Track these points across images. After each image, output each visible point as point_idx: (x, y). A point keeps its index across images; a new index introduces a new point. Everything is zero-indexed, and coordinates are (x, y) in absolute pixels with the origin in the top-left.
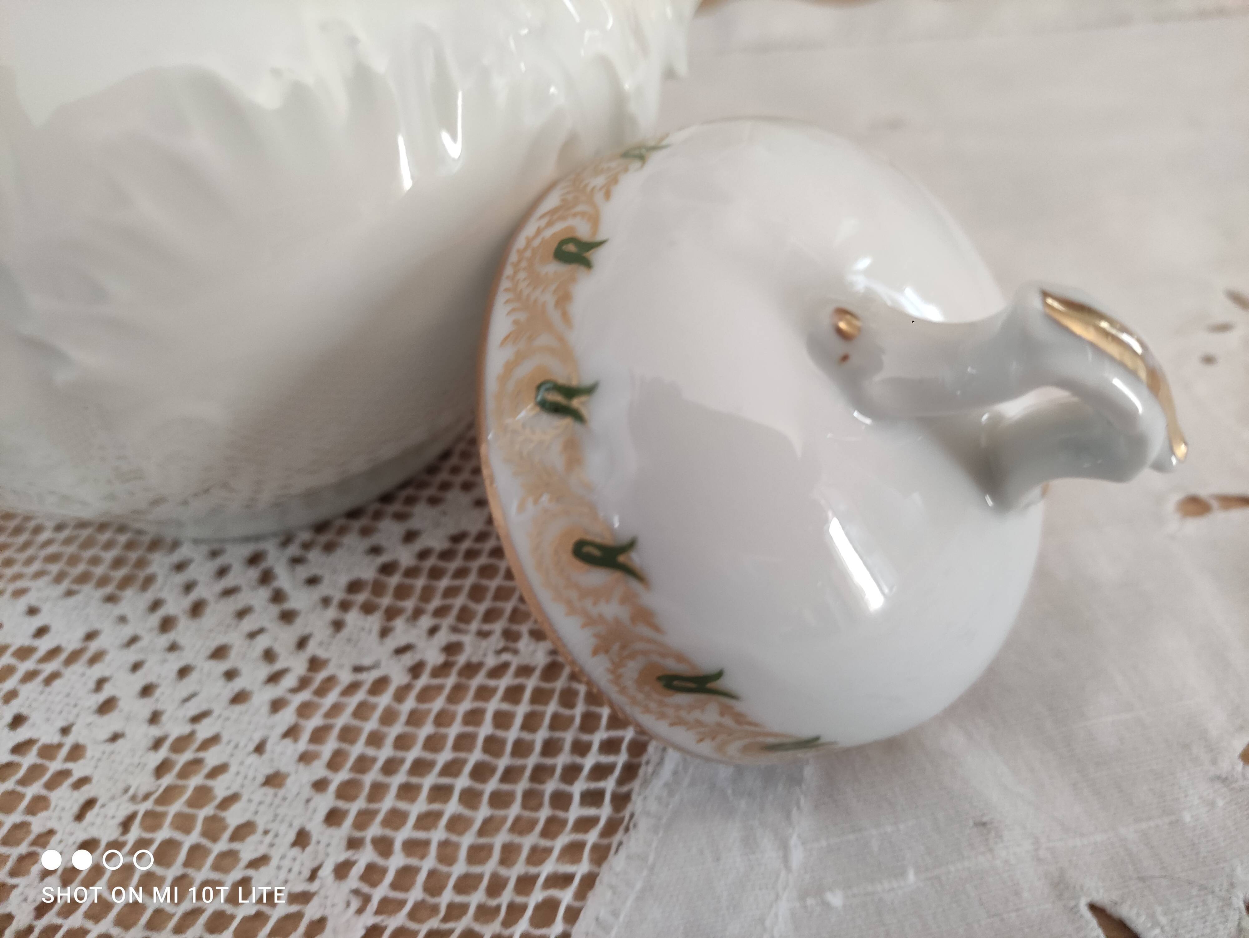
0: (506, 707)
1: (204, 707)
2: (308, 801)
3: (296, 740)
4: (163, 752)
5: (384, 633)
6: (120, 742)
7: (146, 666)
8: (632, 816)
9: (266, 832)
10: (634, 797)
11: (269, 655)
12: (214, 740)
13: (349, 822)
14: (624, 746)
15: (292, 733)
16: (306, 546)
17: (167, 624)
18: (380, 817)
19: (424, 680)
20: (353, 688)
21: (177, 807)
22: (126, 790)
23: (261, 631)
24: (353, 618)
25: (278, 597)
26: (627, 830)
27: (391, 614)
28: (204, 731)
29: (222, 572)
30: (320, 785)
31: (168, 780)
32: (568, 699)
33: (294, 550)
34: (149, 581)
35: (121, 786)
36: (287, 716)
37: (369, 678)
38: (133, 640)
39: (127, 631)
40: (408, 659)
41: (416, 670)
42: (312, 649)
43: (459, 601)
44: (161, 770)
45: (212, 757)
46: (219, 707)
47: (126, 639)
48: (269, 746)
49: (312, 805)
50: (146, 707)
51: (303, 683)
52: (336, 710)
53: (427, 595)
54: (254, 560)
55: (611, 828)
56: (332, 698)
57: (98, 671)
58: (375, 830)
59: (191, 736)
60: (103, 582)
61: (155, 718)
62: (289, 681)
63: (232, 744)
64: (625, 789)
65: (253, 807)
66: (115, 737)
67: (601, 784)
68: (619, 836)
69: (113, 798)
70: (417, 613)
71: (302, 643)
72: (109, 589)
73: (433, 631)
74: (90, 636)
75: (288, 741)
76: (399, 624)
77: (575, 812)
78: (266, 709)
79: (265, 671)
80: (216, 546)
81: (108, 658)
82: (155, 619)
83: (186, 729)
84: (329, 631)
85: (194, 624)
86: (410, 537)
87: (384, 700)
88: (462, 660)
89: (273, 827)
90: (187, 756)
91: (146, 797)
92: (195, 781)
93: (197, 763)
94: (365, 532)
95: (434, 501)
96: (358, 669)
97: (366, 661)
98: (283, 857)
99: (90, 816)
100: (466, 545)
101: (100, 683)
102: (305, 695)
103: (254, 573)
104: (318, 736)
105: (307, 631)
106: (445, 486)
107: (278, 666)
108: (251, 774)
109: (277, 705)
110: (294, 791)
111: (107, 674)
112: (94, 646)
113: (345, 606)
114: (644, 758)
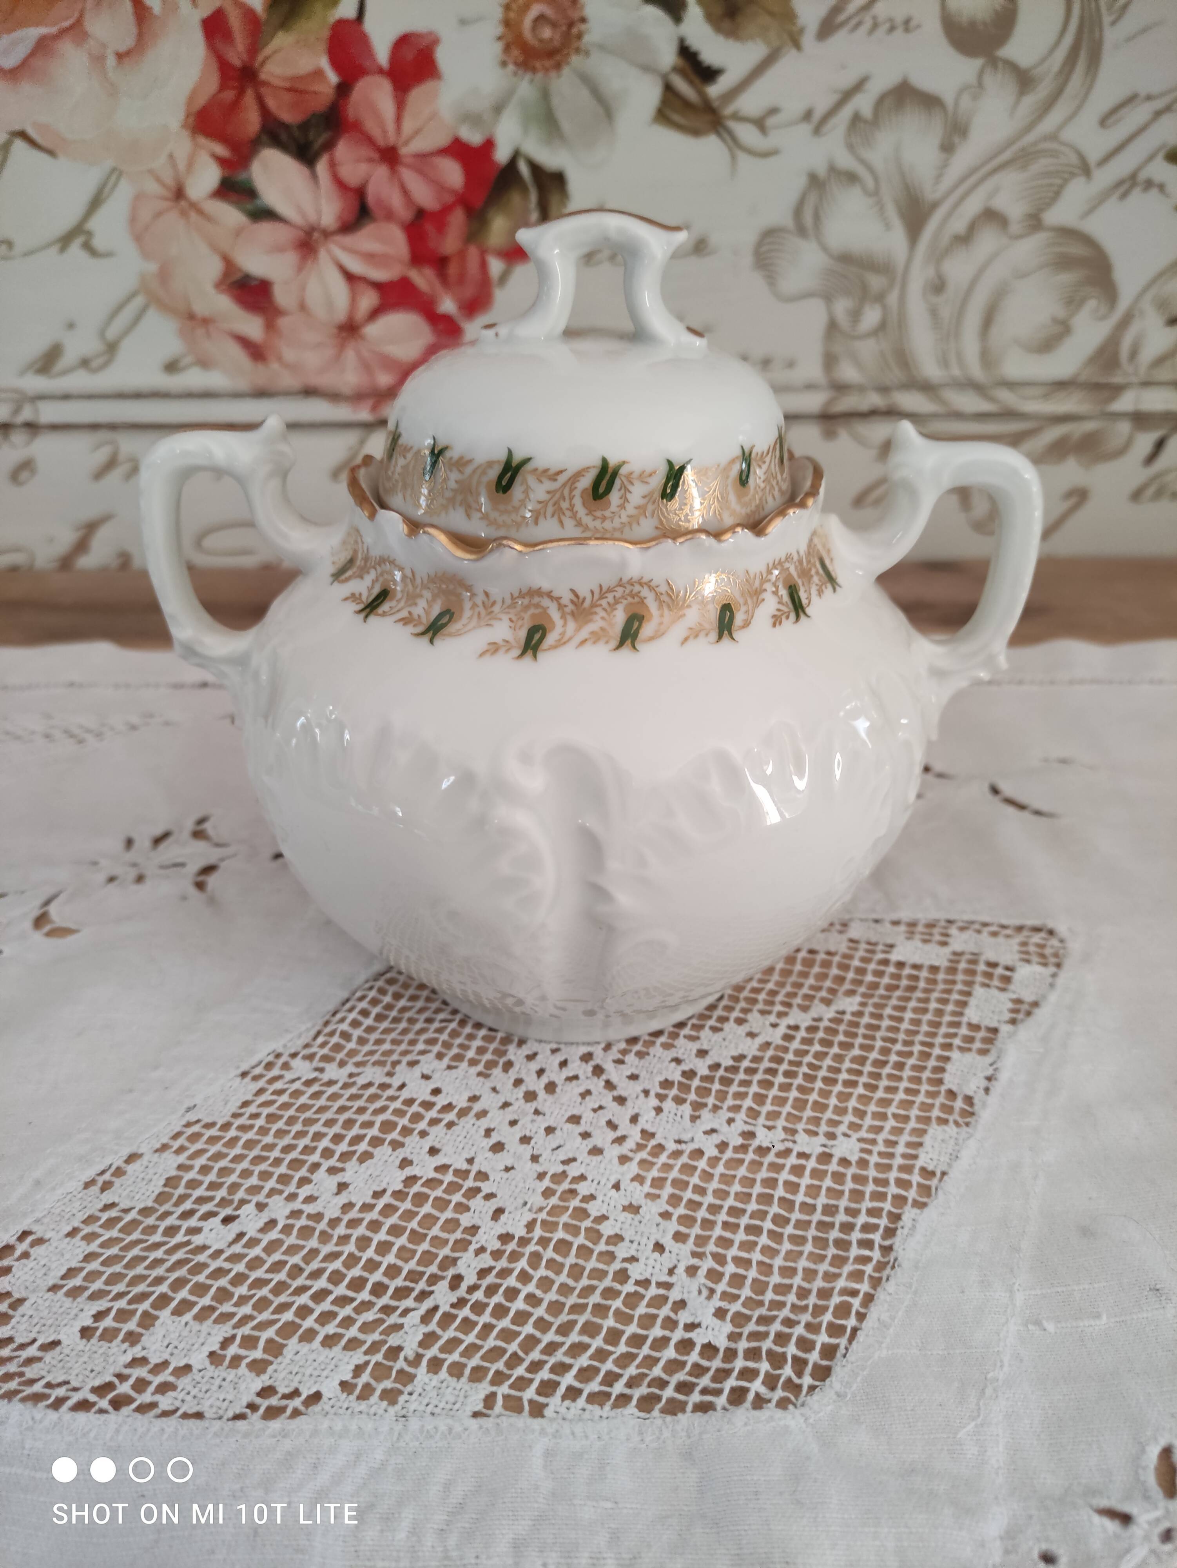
0: (793, 1178)
1: (571, 1156)
2: (658, 1225)
3: (642, 1184)
4: (547, 1182)
5: (694, 1119)
6: (512, 1171)
7: (520, 1123)
8: (896, 1260)
9: (632, 1242)
10: (895, 1247)
11: (612, 1125)
12: (583, 1178)
13: (691, 1240)
14: (884, 1214)
15: (639, 1179)
16: (624, 1052)
17: (530, 1096)
18: (713, 1240)
19: (729, 1154)
20: (677, 1154)
21: (565, 1218)
22: (525, 1203)
23: (601, 1108)
24: (669, 1105)
25: (610, 1085)
26: (893, 1267)
27: (698, 1106)
28: (573, 1171)
29: (564, 1064)
30: (666, 1215)
31: (554, 1201)
32: (839, 1177)
33: (614, 1054)
34: (508, 1065)
35: (521, 1202)
36: (633, 1168)
37: (688, 1148)
38: (506, 1105)
39: (501, 1099)
40: (716, 1139)
41: (722, 1146)
42: (642, 1123)
43: (748, 1102)
44: (548, 1193)
45: (583, 1189)
46: (583, 1156)
47: (500, 1104)
48: (622, 1187)
49: (661, 1227)
50: (526, 1151)
51: (640, 1147)
52: (667, 1167)
53: (722, 1096)
54: (587, 1057)
55: (881, 1267)
56: (663, 1158)
57: (484, 1123)
58: (711, 1247)
59: (564, 1173)
60: (473, 1062)
61: (535, 1158)
62: (630, 1144)
63: (596, 1182)
64: (887, 1243)
65: (619, 1225)
66: (507, 1169)
67: (871, 1236)
68: (888, 1271)
69: (516, 1209)
70: (716, 1108)
71: (634, 1119)
72: (480, 1068)
73: (730, 1121)
74: (474, 1099)
75: (636, 1184)
76: (705, 1114)
77: (855, 1251)
78: (616, 1161)
79: (612, 1135)
80: (554, 1046)
81: (489, 1115)
82: (520, 1092)
83: (560, 1168)
84: (653, 1113)
85: (550, 1098)
86: (702, 1053)
87: (702, 1164)
88: (755, 1143)
89: (637, 1238)
90: (566, 1186)
91: (541, 1209)
92: (575, 1203)
93: (573, 1192)
94: (667, 1046)
95: (714, 1029)
96: (679, 1142)
97: (685, 1137)
98: (647, 1259)
99: (503, 1218)
100: (746, 1064)
101: (488, 1132)
102: (644, 1155)
103: (589, 1068)
104: (658, 1183)
105: (636, 1111)
106: (723, 1020)
107: (619, 1133)
108: (612, 1204)
109: (624, 1159)
110: (648, 1217)
111: (492, 1127)
112: (477, 1107)
113: (661, 1098)
114: (901, 1223)
